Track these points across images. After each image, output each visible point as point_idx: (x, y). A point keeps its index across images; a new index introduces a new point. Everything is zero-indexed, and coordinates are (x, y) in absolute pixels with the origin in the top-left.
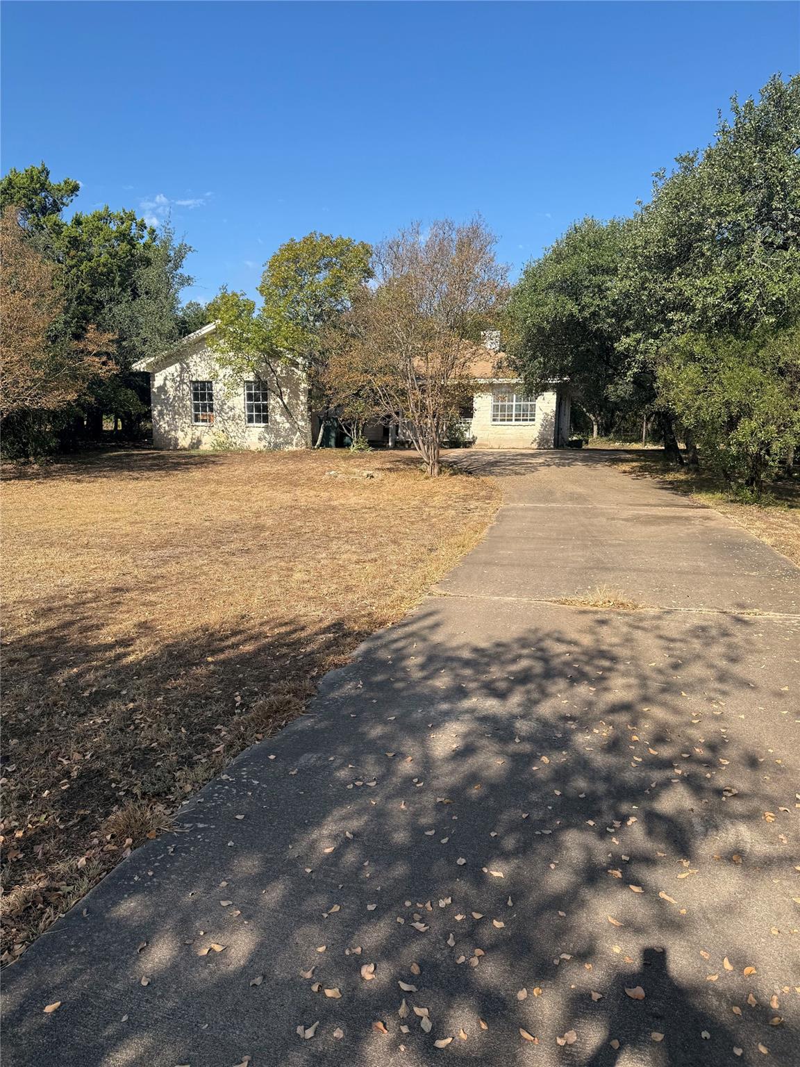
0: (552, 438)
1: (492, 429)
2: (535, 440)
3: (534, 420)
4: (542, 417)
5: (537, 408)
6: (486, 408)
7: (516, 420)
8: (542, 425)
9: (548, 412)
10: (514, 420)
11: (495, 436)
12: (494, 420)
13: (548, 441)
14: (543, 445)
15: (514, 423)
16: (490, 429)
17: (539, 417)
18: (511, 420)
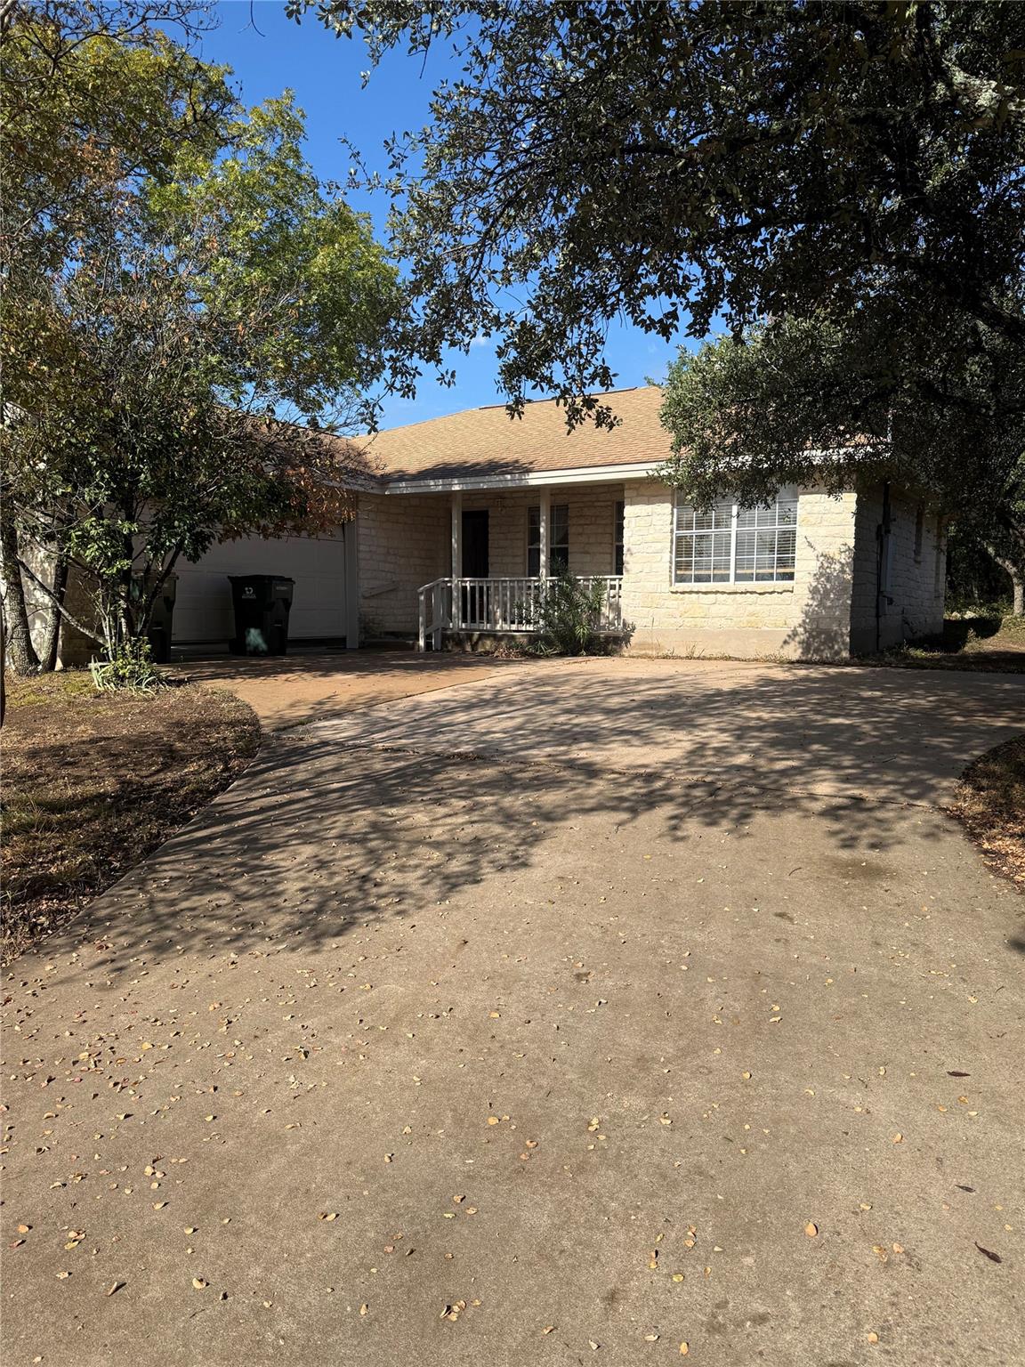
0: (846, 630)
1: (674, 603)
2: (795, 634)
3: (790, 576)
4: (814, 566)
5: (799, 542)
6: (659, 546)
7: (738, 578)
8: (814, 591)
9: (833, 551)
10: (732, 577)
11: (680, 621)
12: (680, 579)
13: (831, 638)
14: (817, 651)
15: (731, 585)
16: (668, 603)
17: (806, 565)
18: (725, 578)
